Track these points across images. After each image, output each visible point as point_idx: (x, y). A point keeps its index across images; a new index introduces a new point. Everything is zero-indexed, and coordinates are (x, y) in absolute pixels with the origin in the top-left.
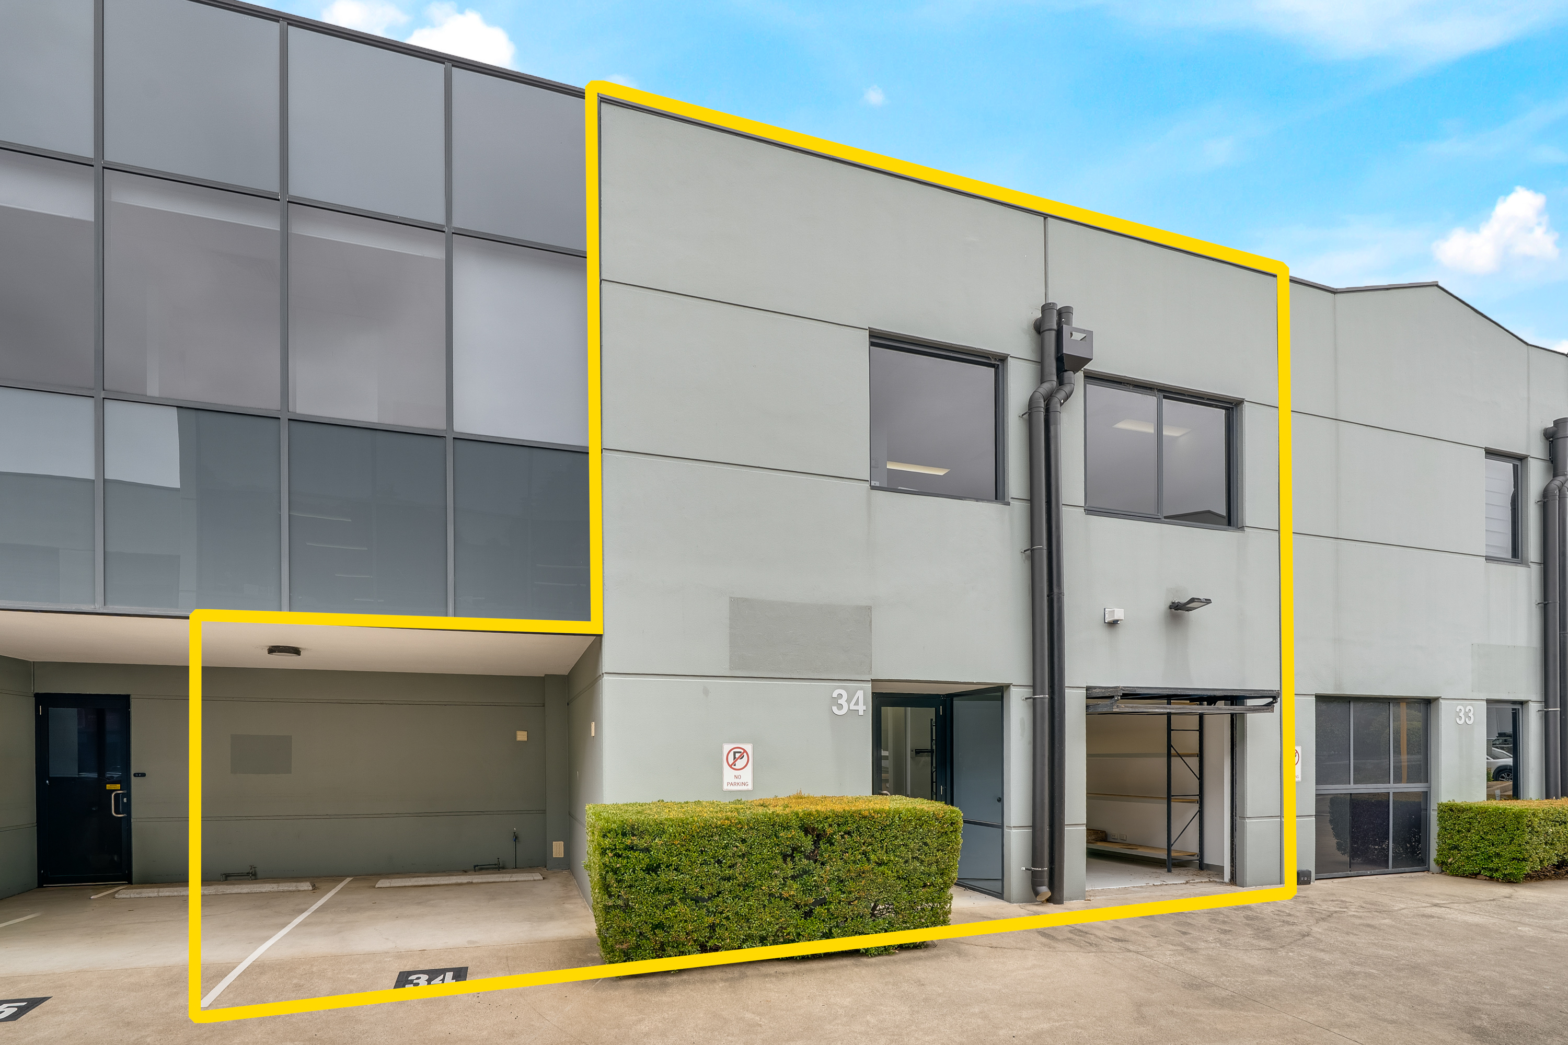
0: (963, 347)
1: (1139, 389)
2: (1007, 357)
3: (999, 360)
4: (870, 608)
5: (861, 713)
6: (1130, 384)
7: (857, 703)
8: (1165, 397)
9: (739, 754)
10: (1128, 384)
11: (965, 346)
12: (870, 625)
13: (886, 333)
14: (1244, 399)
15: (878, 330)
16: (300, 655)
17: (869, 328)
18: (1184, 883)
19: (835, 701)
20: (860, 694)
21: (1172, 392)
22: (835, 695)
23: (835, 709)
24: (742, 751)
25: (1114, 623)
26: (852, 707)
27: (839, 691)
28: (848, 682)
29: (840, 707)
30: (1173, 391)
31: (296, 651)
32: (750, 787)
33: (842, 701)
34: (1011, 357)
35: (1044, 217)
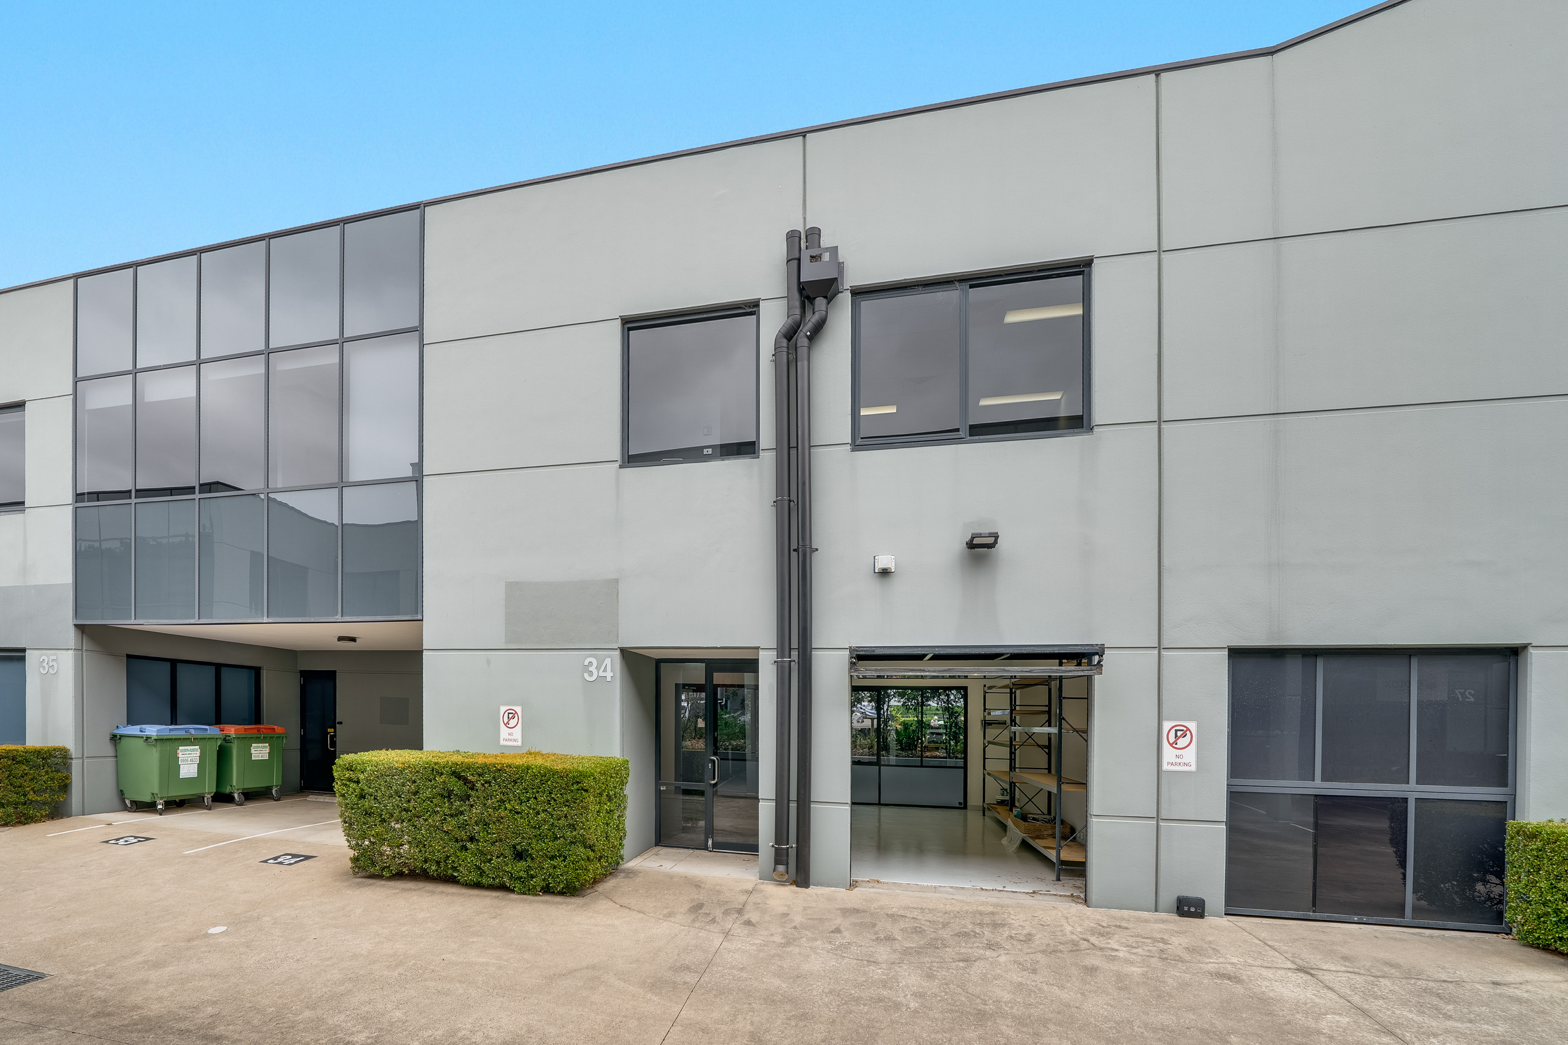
0: (711, 306)
1: (932, 288)
2: (759, 301)
3: (753, 306)
4: (617, 581)
5: (609, 679)
6: (918, 285)
7: (605, 670)
8: (971, 287)
9: (512, 715)
10: (915, 286)
11: (712, 304)
12: (617, 597)
13: (636, 316)
14: (1093, 256)
15: (628, 316)
16: (356, 642)
17: (620, 316)
18: (1027, 893)
19: (586, 668)
20: (608, 661)
21: (982, 278)
22: (586, 663)
23: (586, 676)
24: (514, 712)
25: (885, 573)
26: (601, 674)
27: (591, 659)
28: (599, 650)
29: (591, 674)
30: (984, 276)
31: (353, 639)
32: (519, 744)
33: (592, 669)
34: (762, 300)
35: (802, 136)
